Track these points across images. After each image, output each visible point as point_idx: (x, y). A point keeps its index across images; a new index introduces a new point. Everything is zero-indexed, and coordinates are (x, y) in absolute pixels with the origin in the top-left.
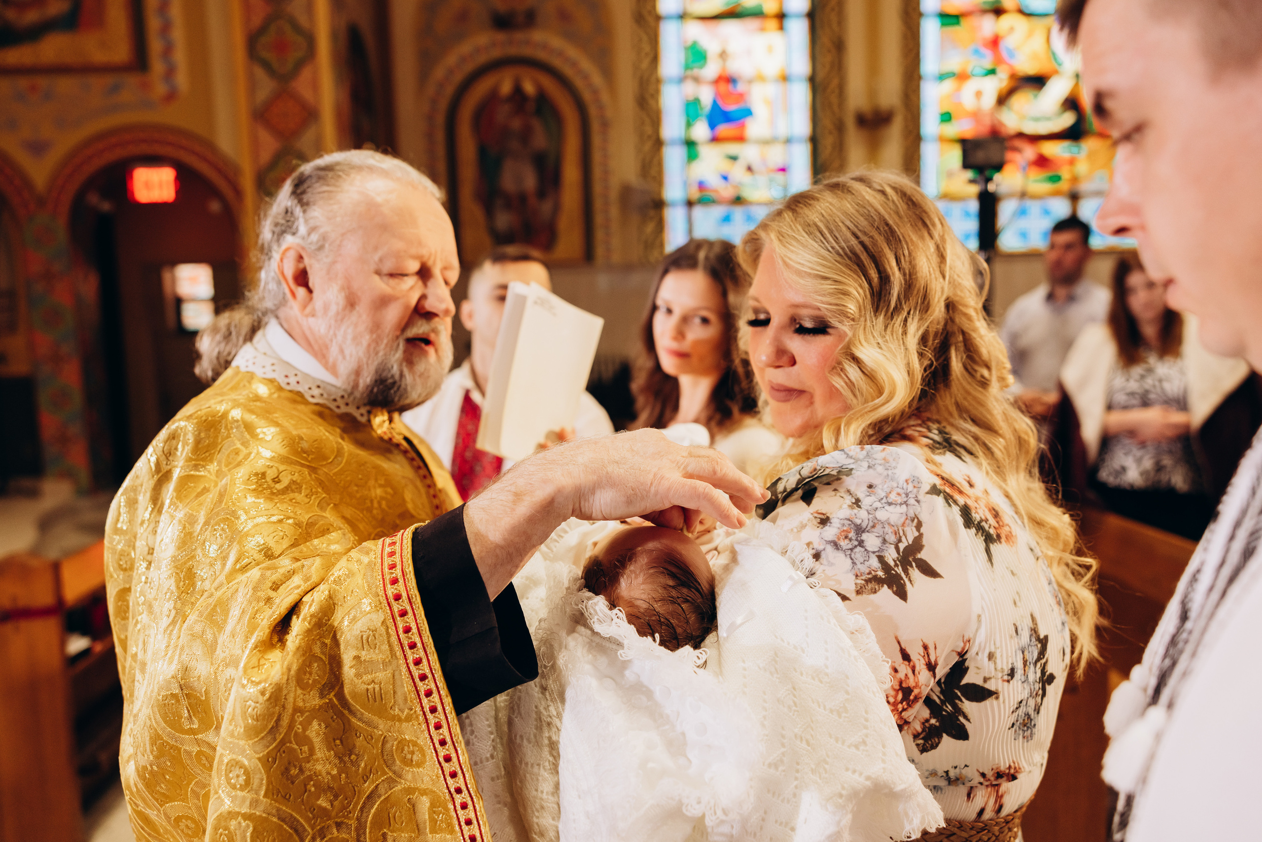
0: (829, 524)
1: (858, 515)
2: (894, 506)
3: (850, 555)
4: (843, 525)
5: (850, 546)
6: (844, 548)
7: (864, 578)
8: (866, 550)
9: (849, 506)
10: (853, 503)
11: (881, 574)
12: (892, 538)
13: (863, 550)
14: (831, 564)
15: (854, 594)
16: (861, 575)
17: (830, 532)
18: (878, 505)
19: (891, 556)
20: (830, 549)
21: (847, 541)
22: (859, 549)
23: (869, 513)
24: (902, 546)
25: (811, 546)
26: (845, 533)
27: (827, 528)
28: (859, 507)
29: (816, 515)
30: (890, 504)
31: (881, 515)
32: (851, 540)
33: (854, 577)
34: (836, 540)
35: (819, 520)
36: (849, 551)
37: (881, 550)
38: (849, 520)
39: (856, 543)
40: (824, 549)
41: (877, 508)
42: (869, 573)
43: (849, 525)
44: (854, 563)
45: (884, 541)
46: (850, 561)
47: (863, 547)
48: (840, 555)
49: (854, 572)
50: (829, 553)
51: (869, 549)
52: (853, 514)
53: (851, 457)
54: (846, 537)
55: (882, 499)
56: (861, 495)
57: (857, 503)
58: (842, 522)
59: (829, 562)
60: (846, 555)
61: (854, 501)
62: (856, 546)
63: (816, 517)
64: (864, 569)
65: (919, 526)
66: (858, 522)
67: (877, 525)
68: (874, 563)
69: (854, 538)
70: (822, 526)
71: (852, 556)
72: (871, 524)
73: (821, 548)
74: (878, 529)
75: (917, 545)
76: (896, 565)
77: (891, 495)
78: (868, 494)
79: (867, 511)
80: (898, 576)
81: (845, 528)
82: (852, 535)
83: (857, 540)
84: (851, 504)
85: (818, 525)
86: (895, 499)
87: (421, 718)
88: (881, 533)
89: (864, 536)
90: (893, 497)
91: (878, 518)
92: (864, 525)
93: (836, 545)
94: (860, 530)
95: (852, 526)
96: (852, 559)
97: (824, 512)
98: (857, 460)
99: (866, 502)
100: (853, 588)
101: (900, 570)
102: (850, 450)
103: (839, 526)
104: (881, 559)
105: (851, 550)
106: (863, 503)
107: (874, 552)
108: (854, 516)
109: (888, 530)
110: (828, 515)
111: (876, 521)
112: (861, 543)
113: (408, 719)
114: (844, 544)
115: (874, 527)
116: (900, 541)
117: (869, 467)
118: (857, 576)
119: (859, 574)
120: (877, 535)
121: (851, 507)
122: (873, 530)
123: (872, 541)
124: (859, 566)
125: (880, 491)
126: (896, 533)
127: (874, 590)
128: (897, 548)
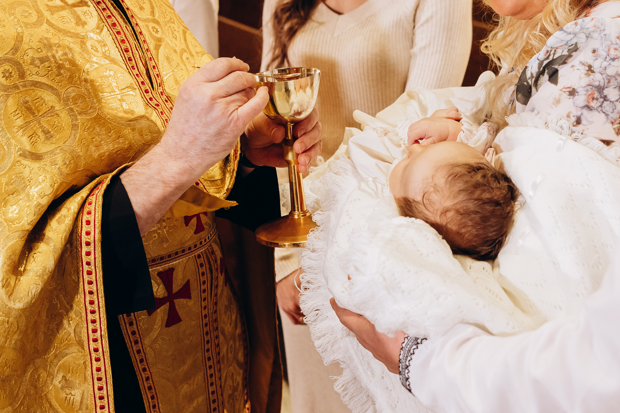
0: (576, 94)
1: (595, 79)
2: (617, 60)
3: (602, 110)
4: (587, 91)
5: (599, 104)
6: (595, 108)
7: (618, 122)
8: (611, 102)
9: (586, 74)
10: (588, 71)
13: (608, 102)
14: (591, 123)
15: (615, 135)
16: (615, 121)
17: (581, 99)
18: (605, 64)
20: (585, 112)
21: (595, 101)
22: (606, 103)
23: (602, 74)
25: (571, 115)
26: (591, 96)
27: (576, 97)
28: (593, 72)
29: (564, 90)
30: (613, 59)
31: (611, 71)
32: (597, 99)
33: (611, 125)
34: (587, 104)
35: (568, 93)
36: (600, 108)
38: (590, 85)
39: (602, 100)
40: (582, 114)
41: (606, 67)
43: (591, 89)
44: (607, 115)
46: (603, 115)
47: (607, 100)
48: (595, 113)
49: (609, 121)
50: (586, 115)
51: (613, 99)
52: (591, 79)
53: (570, 34)
54: (593, 99)
55: (606, 58)
56: (590, 62)
57: (590, 69)
58: (585, 89)
59: (588, 121)
60: (599, 112)
61: (587, 68)
62: (603, 102)
63: (564, 92)
64: (615, 116)
66: (597, 84)
67: (611, 80)
69: (599, 97)
70: (572, 97)
71: (604, 110)
72: (606, 81)
73: (579, 114)
74: (613, 83)
77: (610, 52)
78: (595, 58)
79: (600, 73)
81: (590, 93)
82: (596, 95)
83: (601, 97)
84: (586, 72)
85: (569, 97)
86: (615, 54)
88: (616, 84)
89: (606, 92)
90: (612, 53)
91: (610, 75)
92: (602, 85)
93: (588, 107)
94: (600, 89)
95: (594, 88)
96: (604, 113)
97: (569, 86)
98: (575, 35)
99: (596, 66)
100: (613, 132)
102: (568, 28)
103: (584, 93)
105: (601, 106)
106: (595, 68)
107: (617, 101)
108: (592, 81)
110: (573, 87)
111: (609, 78)
112: (605, 98)
114: (594, 104)
115: (609, 82)
117: (587, 37)
118: (612, 123)
119: (613, 121)
120: (614, 86)
121: (588, 75)
122: (610, 84)
123: (612, 93)
124: (611, 115)
125: (602, 52)
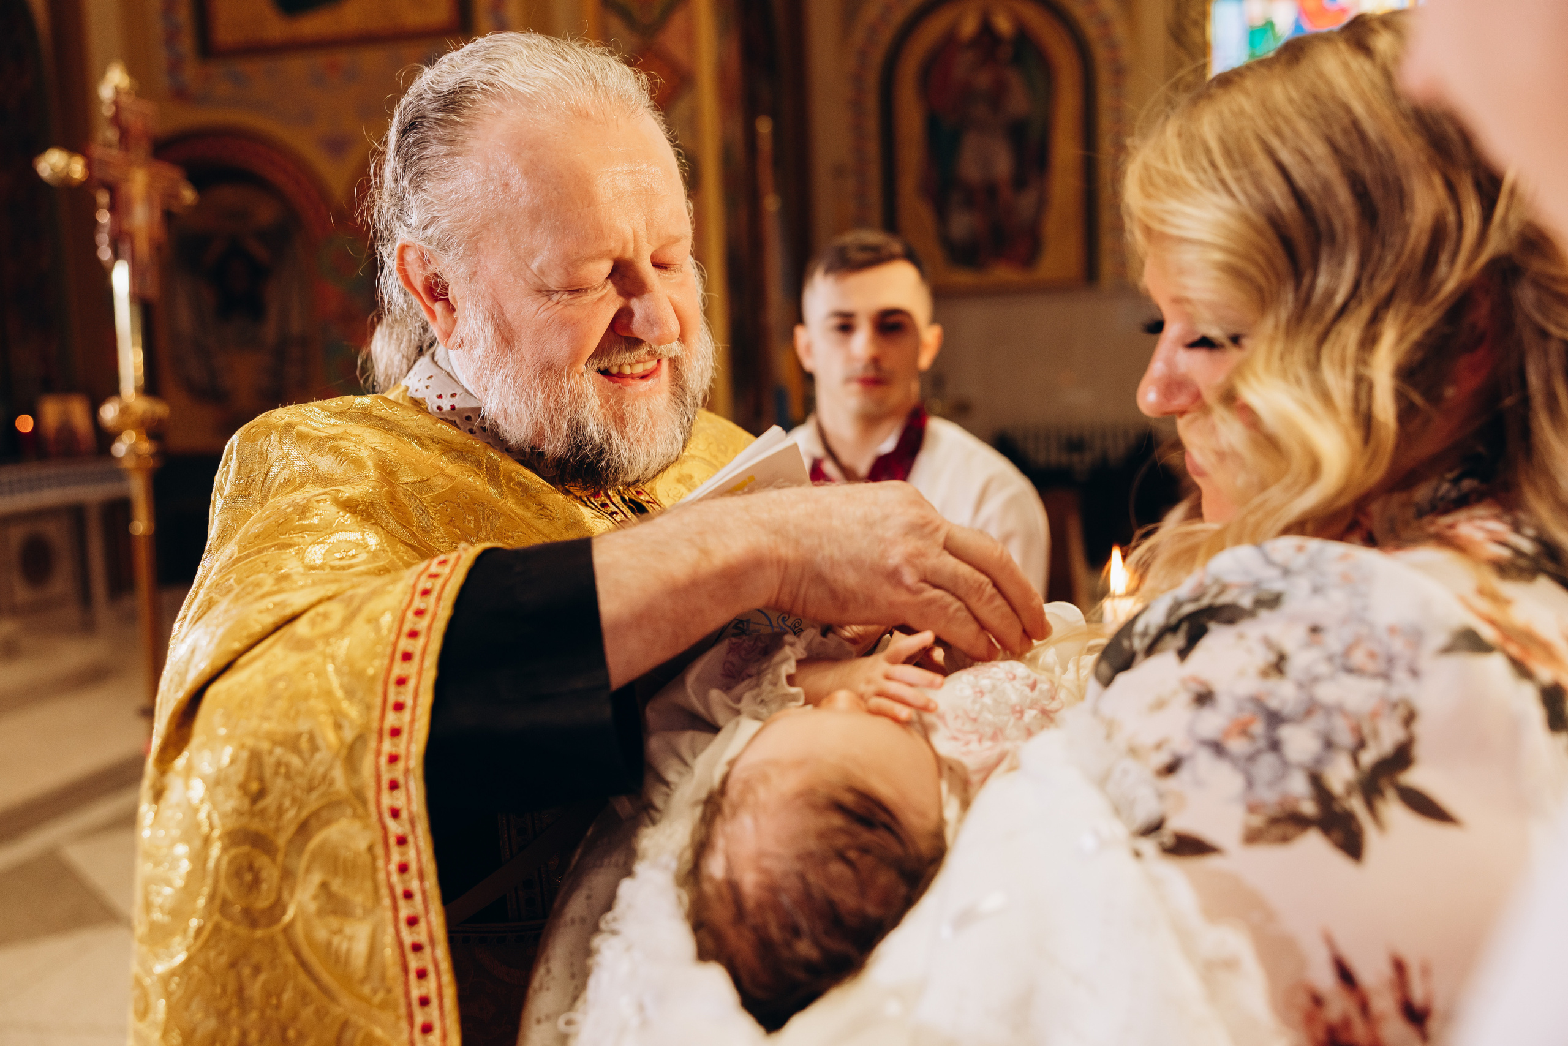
0: (1211, 705)
1: (1275, 693)
2: (1358, 676)
3: (1246, 768)
4: (1242, 709)
5: (1249, 751)
6: (1235, 754)
7: (1267, 812)
8: (1283, 760)
9: (1261, 671)
10: (1271, 664)
11: (1309, 808)
12: (1345, 738)
13: (1276, 759)
14: (1200, 784)
15: (1236, 840)
17: (1212, 720)
18: (1323, 669)
19: (1341, 774)
20: (1204, 754)
21: (1243, 741)
22: (1268, 756)
23: (1300, 688)
24: (1368, 758)
25: (1166, 746)
26: (1243, 725)
27: (1206, 713)
28: (1281, 673)
29: (1191, 683)
30: (1350, 670)
31: (1327, 693)
32: (1252, 737)
33: (1245, 811)
34: (1222, 737)
35: (1194, 695)
36: (1246, 760)
37: (1319, 761)
38: (1255, 699)
39: (1264, 745)
40: (1192, 755)
41: (1319, 678)
42: (1281, 806)
43: (1255, 708)
44: (1250, 783)
45: (1329, 744)
46: (1242, 781)
48: (1224, 768)
49: (1246, 800)
50: (1202, 762)
51: (1292, 757)
52: (1266, 687)
53: (1274, 564)
54: (1244, 733)
55: (1334, 657)
56: (1290, 649)
57: (1279, 664)
58: (1240, 702)
59: (1196, 779)
60: (1236, 768)
61: (1273, 660)
62: (1261, 751)
63: (1189, 688)
64: (1269, 796)
65: (1410, 719)
66: (1274, 704)
67: (1316, 713)
68: (1298, 786)
69: (1260, 735)
70: (1197, 707)
71: (1250, 770)
73: (1185, 751)
74: (1318, 722)
75: (1402, 758)
76: (1349, 794)
79: (1298, 682)
81: (1244, 716)
82: (1257, 729)
83: (1266, 738)
84: (1265, 666)
85: (1191, 705)
86: (1363, 661)
87: (403, 1011)
89: (1286, 733)
90: (1358, 658)
91: (1319, 698)
92: (1285, 711)
93: (1218, 748)
94: (1276, 719)
95: (1261, 711)
96: (1247, 776)
97: (1208, 679)
98: (1287, 573)
99: (1302, 660)
100: (1239, 831)
101: (1356, 805)
103: (1232, 710)
105: (1251, 758)
106: (1292, 665)
107: (1301, 766)
108: (1267, 691)
109: (1341, 723)
110: (1214, 686)
111: (1314, 705)
112: (1275, 746)
113: (384, 1006)
114: (1236, 745)
116: (1361, 745)
117: (1315, 590)
118: (1252, 808)
119: (1257, 805)
120: (1315, 730)
121: (1265, 672)
122: (1305, 720)
123: (1300, 741)
124: (1261, 789)
125: (1334, 642)
126: (1357, 730)
127: (1285, 839)
128: (1356, 761)
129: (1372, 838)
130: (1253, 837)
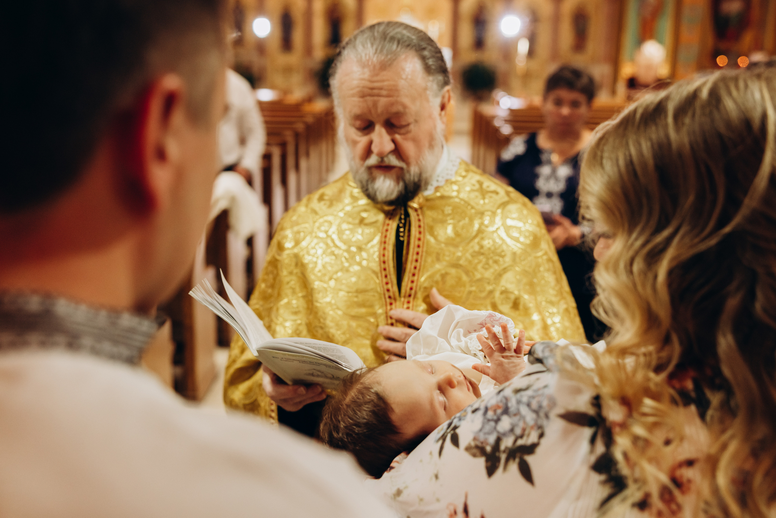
0: (498, 395)
1: (512, 400)
3: (485, 423)
4: (501, 401)
5: (490, 417)
6: (487, 416)
7: (477, 443)
8: (495, 427)
10: (517, 389)
11: (488, 449)
12: (518, 431)
13: (494, 425)
14: (472, 421)
15: (464, 447)
16: (477, 440)
17: (493, 401)
19: (507, 443)
20: (482, 411)
21: (492, 413)
22: (492, 424)
23: (516, 402)
24: (520, 442)
25: (481, 403)
26: (497, 407)
27: (495, 397)
31: (523, 410)
32: (495, 414)
33: (472, 438)
34: (489, 408)
36: (487, 420)
37: (504, 434)
38: (507, 400)
39: (495, 418)
41: (522, 402)
42: (482, 443)
43: (504, 403)
44: (481, 430)
45: (512, 430)
46: (480, 426)
47: (496, 423)
48: (480, 419)
49: (475, 435)
50: (479, 414)
51: (498, 428)
52: (511, 397)
54: (495, 410)
56: (533, 387)
57: (519, 390)
58: (503, 399)
59: (473, 419)
60: (482, 422)
62: (493, 420)
64: (482, 438)
65: (541, 435)
66: (510, 405)
67: (518, 416)
68: (492, 439)
69: (498, 414)
71: (485, 425)
73: (482, 407)
74: (515, 419)
75: (531, 449)
76: (504, 452)
78: (536, 389)
80: (498, 460)
81: (500, 404)
82: (499, 411)
84: (515, 388)
89: (504, 418)
90: (534, 401)
92: (510, 410)
93: (486, 411)
94: (506, 411)
95: (505, 405)
96: (483, 426)
100: (466, 444)
101: (503, 457)
103: (499, 400)
104: (498, 440)
105: (489, 420)
107: (498, 432)
109: (521, 424)
112: (497, 420)
114: (490, 414)
115: (515, 415)
116: (521, 437)
118: (474, 439)
120: (512, 422)
121: (513, 390)
122: (513, 417)
123: (505, 424)
124: (481, 434)
126: (524, 430)
127: (474, 455)
128: (515, 441)
129: (500, 471)
130: (468, 449)
